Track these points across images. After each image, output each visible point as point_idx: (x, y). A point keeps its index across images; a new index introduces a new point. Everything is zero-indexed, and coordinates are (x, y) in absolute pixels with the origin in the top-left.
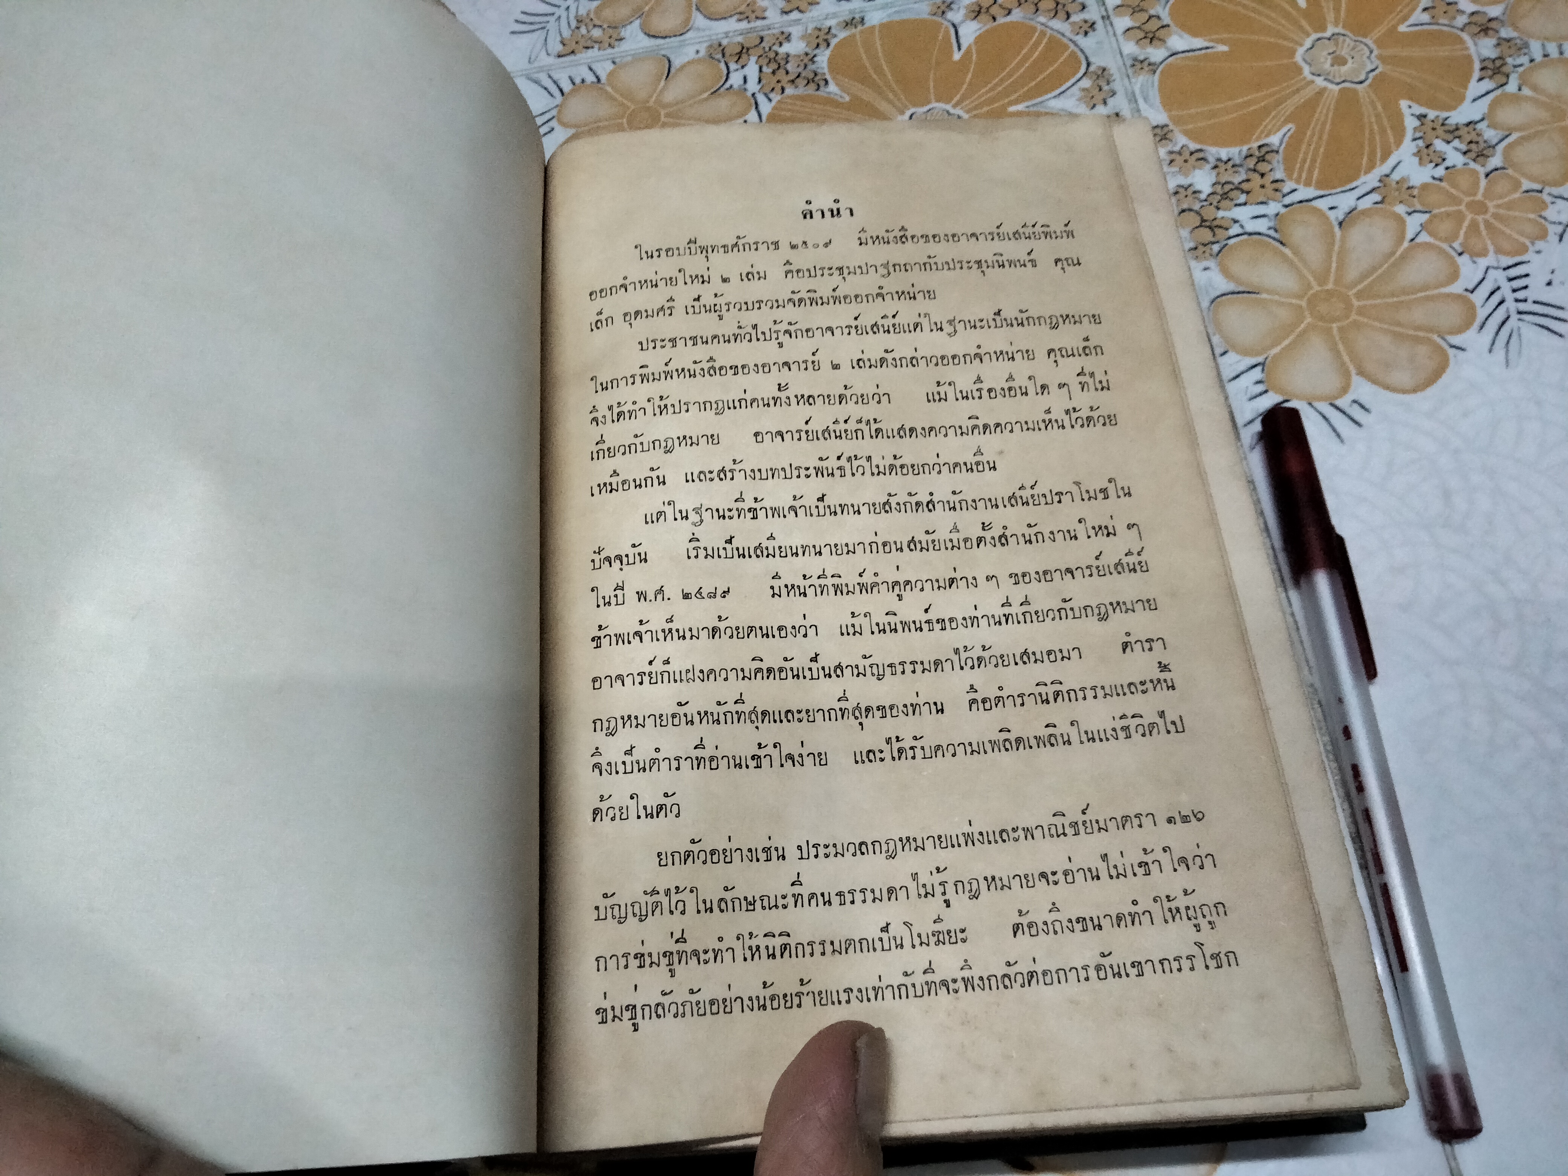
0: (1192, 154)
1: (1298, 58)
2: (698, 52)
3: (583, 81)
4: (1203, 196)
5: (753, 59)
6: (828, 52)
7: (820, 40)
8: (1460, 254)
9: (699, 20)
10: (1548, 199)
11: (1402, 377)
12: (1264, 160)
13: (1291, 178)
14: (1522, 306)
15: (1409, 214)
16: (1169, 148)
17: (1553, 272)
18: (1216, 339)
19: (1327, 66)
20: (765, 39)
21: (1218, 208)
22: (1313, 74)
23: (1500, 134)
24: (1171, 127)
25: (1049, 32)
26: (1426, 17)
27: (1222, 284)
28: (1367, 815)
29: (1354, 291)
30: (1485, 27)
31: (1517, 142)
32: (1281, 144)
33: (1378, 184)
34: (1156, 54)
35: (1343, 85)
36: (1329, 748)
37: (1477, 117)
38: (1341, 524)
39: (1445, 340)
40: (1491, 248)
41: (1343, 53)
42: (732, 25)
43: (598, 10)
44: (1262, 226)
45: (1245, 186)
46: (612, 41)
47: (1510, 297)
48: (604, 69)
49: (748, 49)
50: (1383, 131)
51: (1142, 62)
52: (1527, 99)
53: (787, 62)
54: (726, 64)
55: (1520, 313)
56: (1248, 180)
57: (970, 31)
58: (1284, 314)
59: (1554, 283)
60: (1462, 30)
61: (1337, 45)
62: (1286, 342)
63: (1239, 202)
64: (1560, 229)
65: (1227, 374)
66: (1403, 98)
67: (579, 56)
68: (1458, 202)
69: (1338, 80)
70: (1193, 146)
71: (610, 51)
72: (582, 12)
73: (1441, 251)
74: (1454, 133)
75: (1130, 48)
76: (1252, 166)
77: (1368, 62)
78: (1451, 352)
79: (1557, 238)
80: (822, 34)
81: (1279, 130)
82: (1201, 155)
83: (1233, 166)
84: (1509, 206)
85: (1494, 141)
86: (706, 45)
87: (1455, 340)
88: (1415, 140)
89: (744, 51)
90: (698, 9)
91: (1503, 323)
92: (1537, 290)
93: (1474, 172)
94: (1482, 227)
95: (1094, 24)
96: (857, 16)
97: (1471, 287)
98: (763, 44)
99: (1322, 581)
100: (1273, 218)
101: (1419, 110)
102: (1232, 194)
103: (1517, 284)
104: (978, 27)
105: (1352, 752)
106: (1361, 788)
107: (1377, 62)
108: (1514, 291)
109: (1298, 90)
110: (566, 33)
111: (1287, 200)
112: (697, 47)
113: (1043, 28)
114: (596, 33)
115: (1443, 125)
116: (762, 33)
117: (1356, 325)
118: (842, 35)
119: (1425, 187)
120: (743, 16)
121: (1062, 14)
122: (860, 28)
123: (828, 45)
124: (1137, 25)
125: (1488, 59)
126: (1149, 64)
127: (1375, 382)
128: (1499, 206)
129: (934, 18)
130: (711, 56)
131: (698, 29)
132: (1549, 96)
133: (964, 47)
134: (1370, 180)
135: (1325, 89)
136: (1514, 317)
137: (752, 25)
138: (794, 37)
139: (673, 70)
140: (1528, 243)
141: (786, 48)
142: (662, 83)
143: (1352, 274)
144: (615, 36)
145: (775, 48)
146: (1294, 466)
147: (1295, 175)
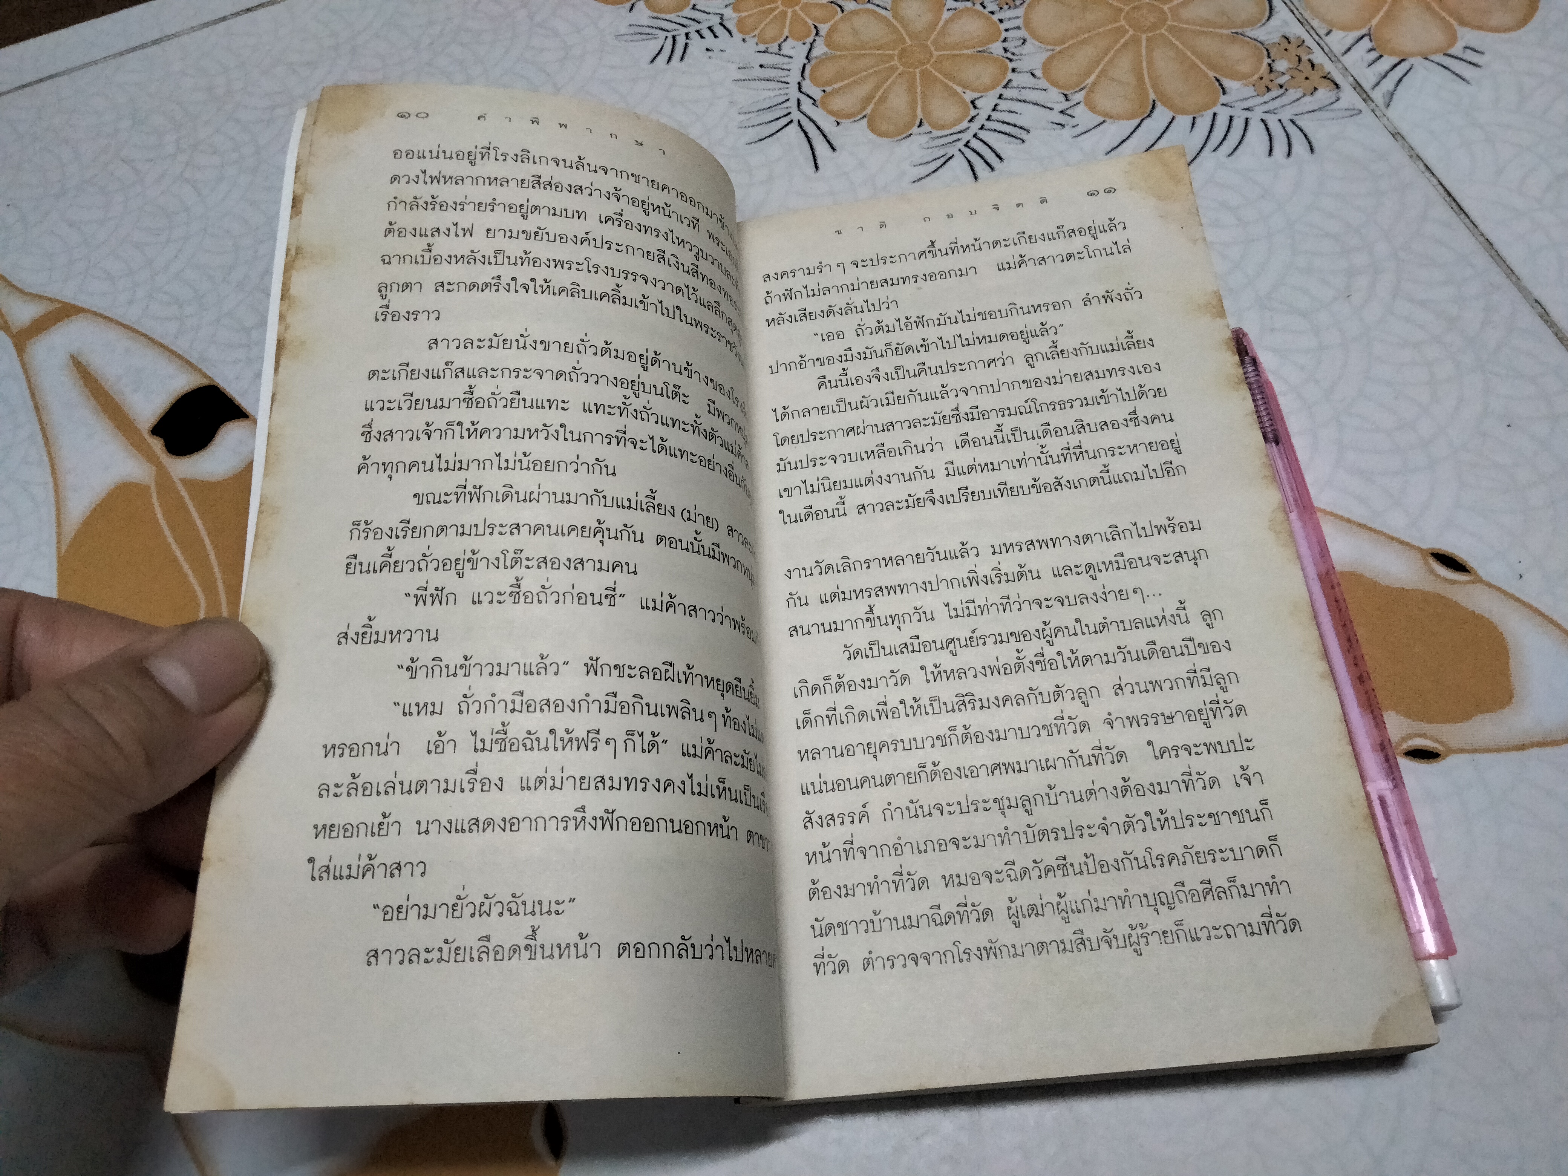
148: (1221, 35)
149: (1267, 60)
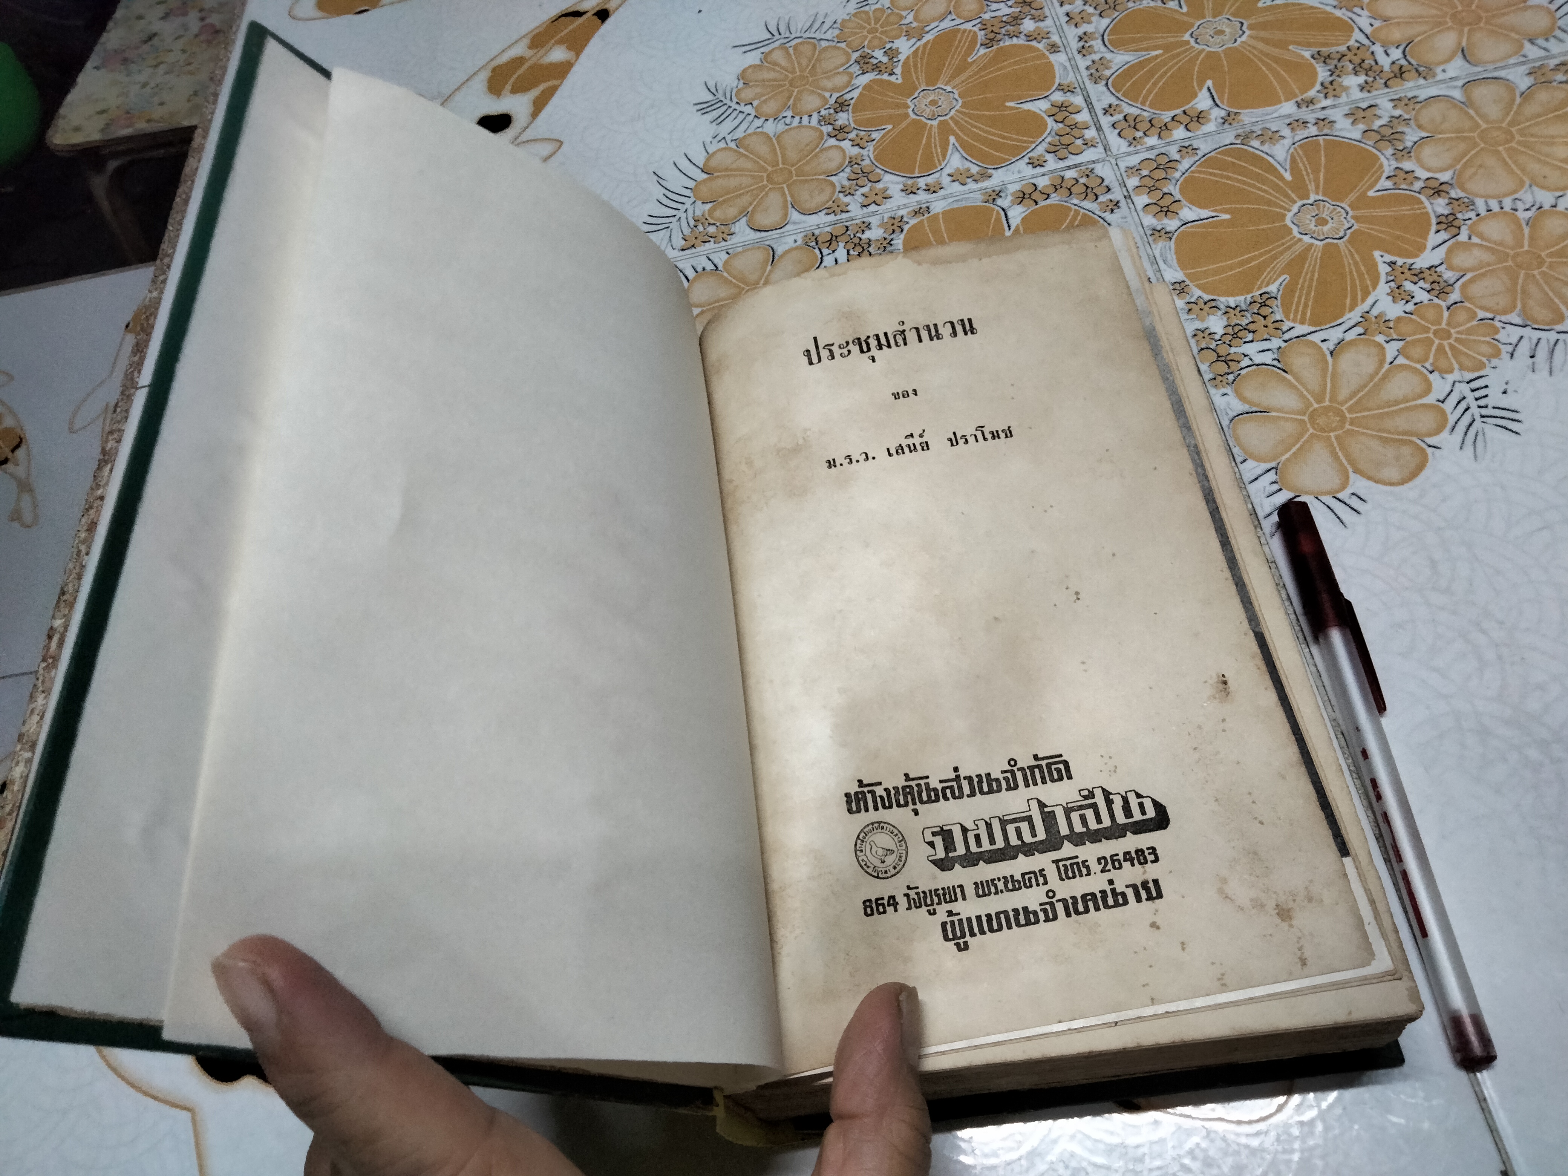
0: (1205, 303)
1: (1288, 222)
2: (796, 241)
3: (704, 269)
4: (1217, 337)
5: (841, 245)
6: (902, 236)
7: (895, 227)
8: (1431, 372)
9: (795, 216)
10: (1499, 325)
11: (1392, 473)
12: (1265, 305)
13: (1288, 320)
14: (1484, 412)
15: (1387, 342)
16: (1187, 300)
17: (1507, 383)
18: (1236, 451)
19: (1312, 226)
20: (850, 228)
21: (1231, 346)
22: (1301, 234)
23: (1457, 275)
24: (1188, 282)
25: (1082, 211)
26: (1389, 184)
27: (1238, 406)
28: (1386, 816)
29: (1347, 406)
30: (1438, 190)
31: (1471, 281)
32: (1279, 290)
33: (1361, 320)
34: (1171, 224)
35: (1324, 242)
36: (1352, 768)
37: (1437, 263)
38: (1348, 591)
39: (1423, 441)
40: (1456, 366)
41: (1324, 216)
42: (822, 218)
43: (711, 211)
44: (1267, 358)
45: (1252, 327)
46: (725, 236)
47: (1474, 404)
48: (720, 259)
49: (836, 237)
50: (1361, 275)
51: (1159, 231)
52: (1476, 245)
53: (870, 246)
54: (820, 249)
55: (1483, 417)
56: (1253, 322)
57: (1017, 214)
58: (1290, 428)
59: (1509, 391)
60: (1419, 193)
61: (1318, 210)
62: (1294, 450)
63: (1247, 340)
64: (1510, 348)
65: (1247, 477)
66: (1375, 249)
67: (698, 249)
68: (1426, 330)
69: (1322, 237)
70: (1207, 297)
71: (724, 243)
72: (698, 213)
73: (1415, 370)
74: (1419, 275)
75: (1149, 220)
76: (1256, 311)
77: (1345, 221)
78: (1429, 450)
79: (1509, 355)
80: (896, 222)
81: (1275, 280)
82: (1213, 304)
83: (1240, 311)
84: (1469, 332)
85: (1452, 281)
86: (802, 235)
87: (1430, 440)
88: (1387, 282)
89: (834, 238)
90: (793, 207)
91: (1470, 425)
92: (1495, 398)
93: (1439, 306)
94: (1447, 349)
95: (1118, 202)
96: (924, 206)
97: (1441, 399)
98: (848, 233)
99: (1336, 636)
100: (1275, 351)
101: (1389, 258)
102: (1240, 334)
103: (1478, 394)
104: (1024, 209)
105: (1370, 769)
106: (1379, 797)
107: (1353, 221)
108: (1477, 399)
109: (1289, 248)
110: (687, 231)
111: (1287, 336)
112: (794, 237)
113: (1076, 207)
114: (712, 230)
115: (1409, 269)
116: (847, 224)
117: (1350, 433)
118: (913, 222)
119: (1399, 319)
120: (831, 211)
121: (1091, 196)
122: (926, 215)
123: (902, 231)
124: (1154, 201)
125: (1443, 215)
126: (1166, 233)
127: (1369, 478)
128: (1458, 333)
129: (987, 204)
130: (806, 244)
131: (795, 223)
132: (1495, 243)
133: (1013, 228)
134: (1354, 316)
135: (1311, 245)
136: (1478, 419)
137: (838, 217)
138: (873, 226)
139: (776, 257)
140: (1484, 360)
141: (867, 235)
142: (769, 267)
143: (1343, 393)
144: (726, 231)
145: (858, 235)
146: (1307, 547)
147: (1292, 316)
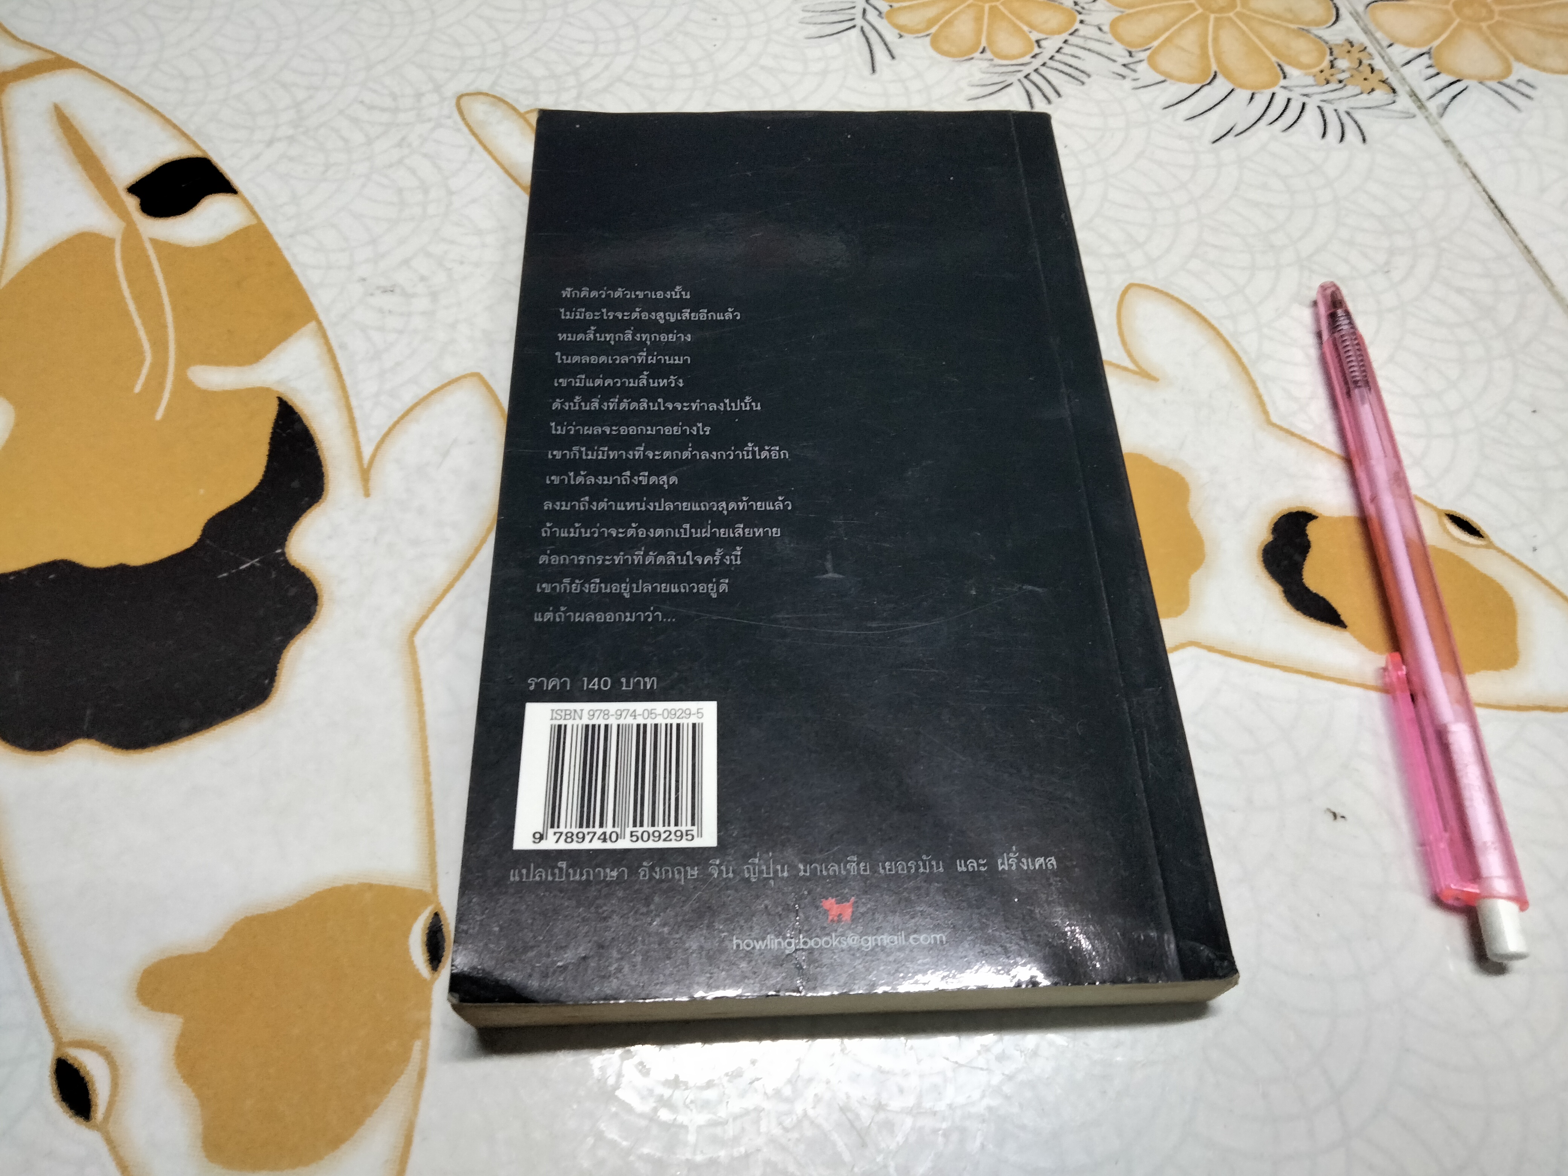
148: (1287, 29)
149: (1328, 58)
